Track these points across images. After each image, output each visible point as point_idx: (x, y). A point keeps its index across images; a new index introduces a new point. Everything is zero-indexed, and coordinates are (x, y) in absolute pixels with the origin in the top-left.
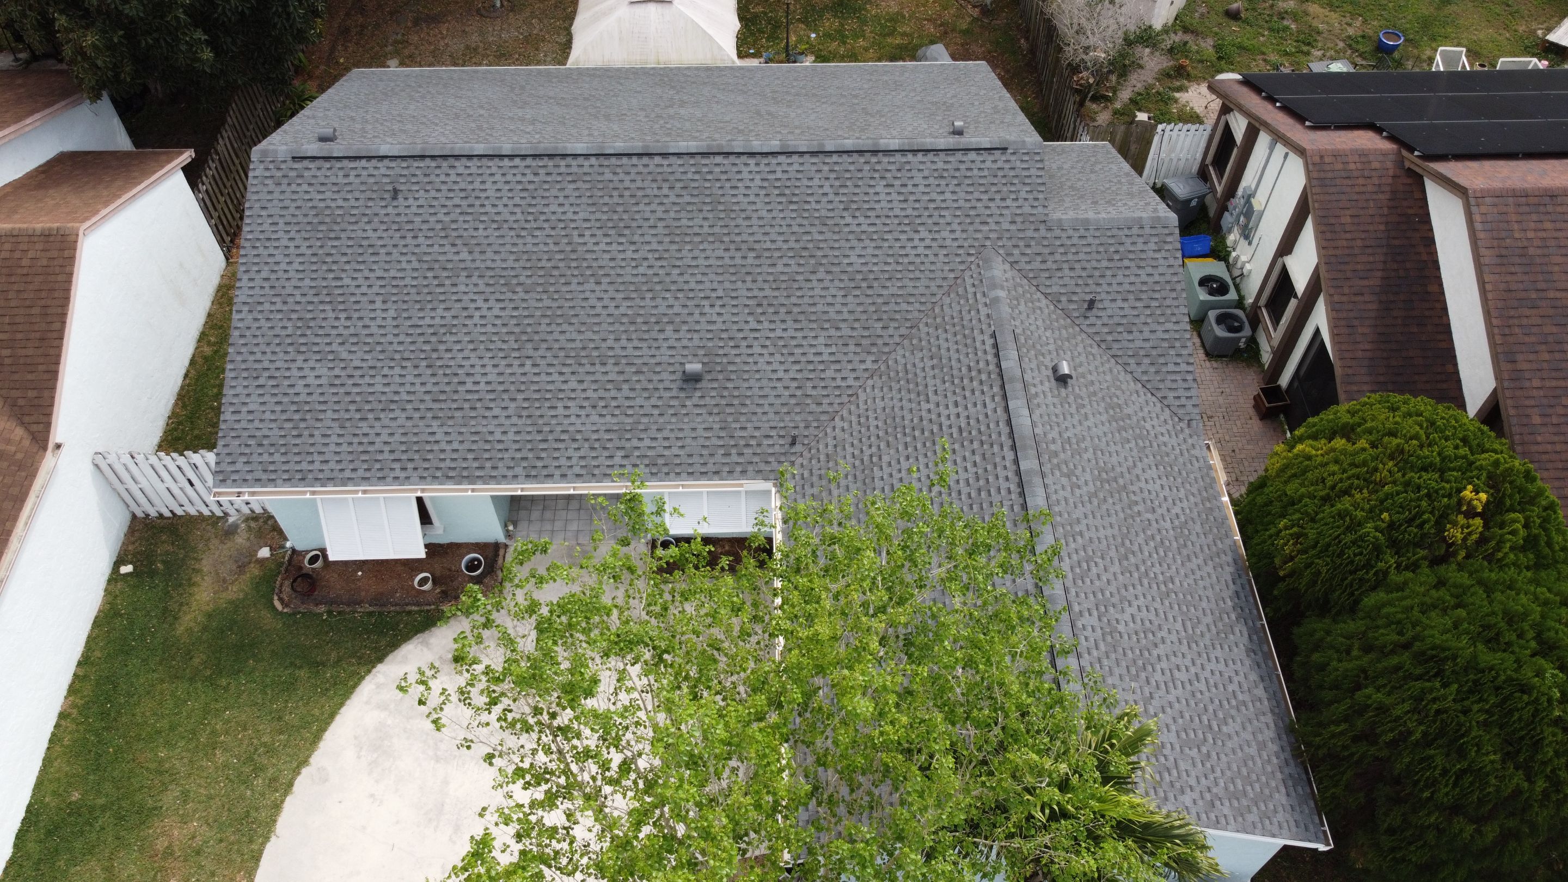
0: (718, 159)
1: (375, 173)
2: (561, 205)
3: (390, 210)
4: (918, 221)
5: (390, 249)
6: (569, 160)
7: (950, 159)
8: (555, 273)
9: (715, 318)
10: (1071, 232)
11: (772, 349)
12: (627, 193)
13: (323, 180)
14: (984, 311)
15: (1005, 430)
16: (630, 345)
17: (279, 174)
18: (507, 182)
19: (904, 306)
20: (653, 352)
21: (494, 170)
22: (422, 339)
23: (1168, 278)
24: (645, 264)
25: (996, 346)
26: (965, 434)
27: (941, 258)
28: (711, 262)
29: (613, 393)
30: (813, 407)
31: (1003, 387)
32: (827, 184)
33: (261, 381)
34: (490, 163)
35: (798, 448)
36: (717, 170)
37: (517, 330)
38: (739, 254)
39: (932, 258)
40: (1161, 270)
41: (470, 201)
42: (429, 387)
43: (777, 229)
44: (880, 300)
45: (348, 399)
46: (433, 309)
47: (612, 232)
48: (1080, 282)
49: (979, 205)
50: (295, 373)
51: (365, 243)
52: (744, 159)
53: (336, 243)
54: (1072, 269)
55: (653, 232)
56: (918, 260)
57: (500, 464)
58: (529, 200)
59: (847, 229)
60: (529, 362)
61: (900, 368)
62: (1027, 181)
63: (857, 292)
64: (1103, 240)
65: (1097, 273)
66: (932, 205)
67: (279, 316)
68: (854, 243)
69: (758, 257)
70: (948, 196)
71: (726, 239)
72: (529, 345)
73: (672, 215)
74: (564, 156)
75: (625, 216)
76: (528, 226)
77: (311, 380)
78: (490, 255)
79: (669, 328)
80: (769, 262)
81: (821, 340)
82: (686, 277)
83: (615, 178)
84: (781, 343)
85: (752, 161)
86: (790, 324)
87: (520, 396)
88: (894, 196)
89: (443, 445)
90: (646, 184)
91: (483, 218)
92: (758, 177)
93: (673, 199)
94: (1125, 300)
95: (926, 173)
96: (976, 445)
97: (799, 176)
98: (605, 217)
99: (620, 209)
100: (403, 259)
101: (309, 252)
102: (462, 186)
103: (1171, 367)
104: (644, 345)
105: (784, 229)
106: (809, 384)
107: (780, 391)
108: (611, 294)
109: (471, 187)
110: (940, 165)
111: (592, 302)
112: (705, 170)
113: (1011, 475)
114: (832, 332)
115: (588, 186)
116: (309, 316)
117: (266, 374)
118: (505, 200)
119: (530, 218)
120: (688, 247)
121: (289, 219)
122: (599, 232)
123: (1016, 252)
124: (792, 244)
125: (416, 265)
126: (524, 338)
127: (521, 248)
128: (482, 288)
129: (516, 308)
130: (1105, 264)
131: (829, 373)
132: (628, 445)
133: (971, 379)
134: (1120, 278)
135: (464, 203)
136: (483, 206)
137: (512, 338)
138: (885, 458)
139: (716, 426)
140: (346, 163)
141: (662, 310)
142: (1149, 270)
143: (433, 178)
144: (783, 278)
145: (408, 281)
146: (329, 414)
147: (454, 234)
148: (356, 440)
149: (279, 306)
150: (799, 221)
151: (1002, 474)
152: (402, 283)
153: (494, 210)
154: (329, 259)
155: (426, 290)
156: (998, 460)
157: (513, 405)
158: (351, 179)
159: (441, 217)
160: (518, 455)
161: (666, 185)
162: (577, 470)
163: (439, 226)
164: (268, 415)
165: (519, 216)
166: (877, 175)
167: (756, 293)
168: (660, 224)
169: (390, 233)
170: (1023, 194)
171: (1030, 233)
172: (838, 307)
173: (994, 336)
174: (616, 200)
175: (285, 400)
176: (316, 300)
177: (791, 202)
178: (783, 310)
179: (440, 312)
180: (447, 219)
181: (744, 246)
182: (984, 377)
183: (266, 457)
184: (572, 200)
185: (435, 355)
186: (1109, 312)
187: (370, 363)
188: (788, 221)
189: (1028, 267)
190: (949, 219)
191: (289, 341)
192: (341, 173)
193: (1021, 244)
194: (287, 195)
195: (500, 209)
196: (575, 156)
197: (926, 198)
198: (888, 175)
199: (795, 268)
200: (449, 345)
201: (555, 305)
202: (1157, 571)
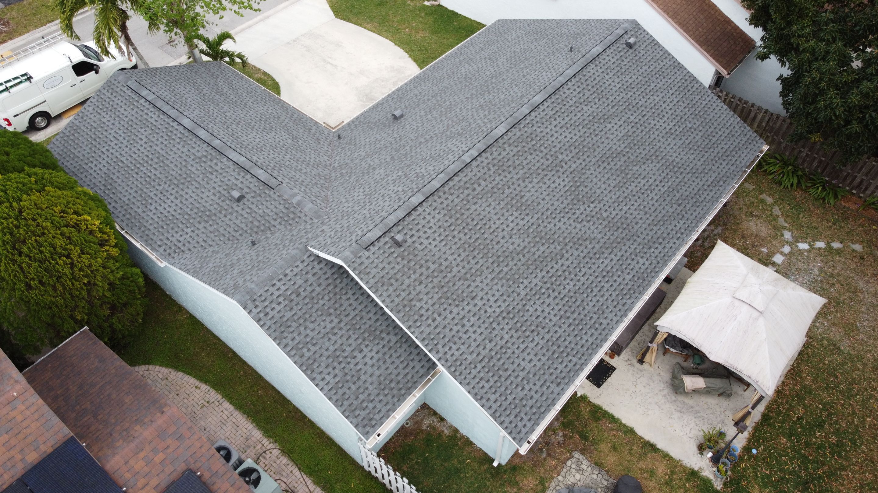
0: (480, 138)
1: (588, 47)
2: (515, 91)
4: (368, 197)
5: (546, 50)
6: (534, 95)
7: (380, 219)
9: (412, 126)
10: (289, 251)
11: (379, 139)
12: (497, 110)
13: (599, 35)
17: (614, 25)
18: (544, 79)
19: (341, 181)
20: (420, 109)
21: (554, 76)
23: (221, 281)
24: (458, 111)
25: (275, 178)
26: (259, 150)
27: (343, 200)
28: (436, 129)
29: (418, 98)
30: (343, 146)
32: (425, 171)
33: (525, 26)
35: (336, 138)
36: (476, 137)
37: (473, 78)
38: (428, 137)
39: (347, 196)
40: (228, 280)
41: (546, 69)
42: (477, 58)
44: (353, 174)
47: (485, 103)
48: (267, 245)
49: (346, 222)
50: (520, 32)
51: (557, 45)
52: (471, 147)
53: (565, 38)
54: (276, 244)
55: (470, 115)
56: (352, 191)
57: (429, 71)
58: (527, 84)
59: (396, 172)
60: (457, 79)
61: (319, 168)
62: (332, 245)
63: (366, 169)
64: (269, 263)
65: (261, 253)
66: (368, 205)
67: (547, 28)
68: (387, 173)
69: (420, 143)
70: (365, 212)
71: (440, 135)
73: (471, 121)
74: (538, 94)
75: (487, 108)
76: (516, 82)
77: (513, 35)
78: (514, 72)
79: (423, 114)
80: (414, 145)
81: (363, 154)
82: (438, 121)
84: (377, 142)
85: (466, 149)
86: (381, 146)
87: (447, 77)
88: (390, 192)
90: (495, 116)
92: (456, 150)
93: (478, 122)
94: (239, 259)
95: (385, 207)
97: (440, 163)
98: (494, 102)
99: (492, 107)
100: (538, 53)
101: (568, 33)
102: (556, 67)
104: (426, 107)
105: (422, 153)
106: (352, 147)
107: (361, 139)
108: (457, 101)
109: (552, 69)
110: (382, 214)
111: (460, 96)
112: (481, 133)
113: (223, 139)
114: (362, 158)
118: (535, 77)
121: (589, 28)
122: (489, 100)
123: (309, 227)
124: (412, 154)
127: (508, 80)
130: (260, 259)
131: (348, 153)
132: (396, 99)
133: (275, 166)
134: (248, 262)
135: (546, 67)
136: (539, 72)
137: (471, 76)
138: (290, 141)
139: (372, 120)
140: (602, 39)
141: (434, 113)
143: (569, 60)
145: (527, 54)
146: (495, 39)
147: (534, 65)
149: (552, 28)
153: (533, 74)
154: (559, 37)
155: (517, 58)
158: (592, 41)
159: (547, 62)
161: (487, 121)
162: (404, 87)
163: (543, 61)
164: (511, 27)
165: (523, 81)
166: (407, 189)
167: (406, 139)
169: (554, 50)
170: (328, 240)
171: (309, 235)
172: (368, 161)
173: (281, 182)
174: (498, 106)
175: (512, 30)
176: (545, 35)
177: (431, 158)
178: (389, 145)
181: (430, 139)
183: (496, 27)
184: (513, 95)
185: (488, 59)
188: (424, 155)
190: (355, 208)
191: (534, 30)
192: (598, 39)
193: (310, 230)
194: (602, 27)
195: (532, 76)
196: (534, 97)
197: (374, 204)
198: (402, 193)
199: (401, 153)
200: (487, 62)
201: (471, 87)
202: (144, 169)
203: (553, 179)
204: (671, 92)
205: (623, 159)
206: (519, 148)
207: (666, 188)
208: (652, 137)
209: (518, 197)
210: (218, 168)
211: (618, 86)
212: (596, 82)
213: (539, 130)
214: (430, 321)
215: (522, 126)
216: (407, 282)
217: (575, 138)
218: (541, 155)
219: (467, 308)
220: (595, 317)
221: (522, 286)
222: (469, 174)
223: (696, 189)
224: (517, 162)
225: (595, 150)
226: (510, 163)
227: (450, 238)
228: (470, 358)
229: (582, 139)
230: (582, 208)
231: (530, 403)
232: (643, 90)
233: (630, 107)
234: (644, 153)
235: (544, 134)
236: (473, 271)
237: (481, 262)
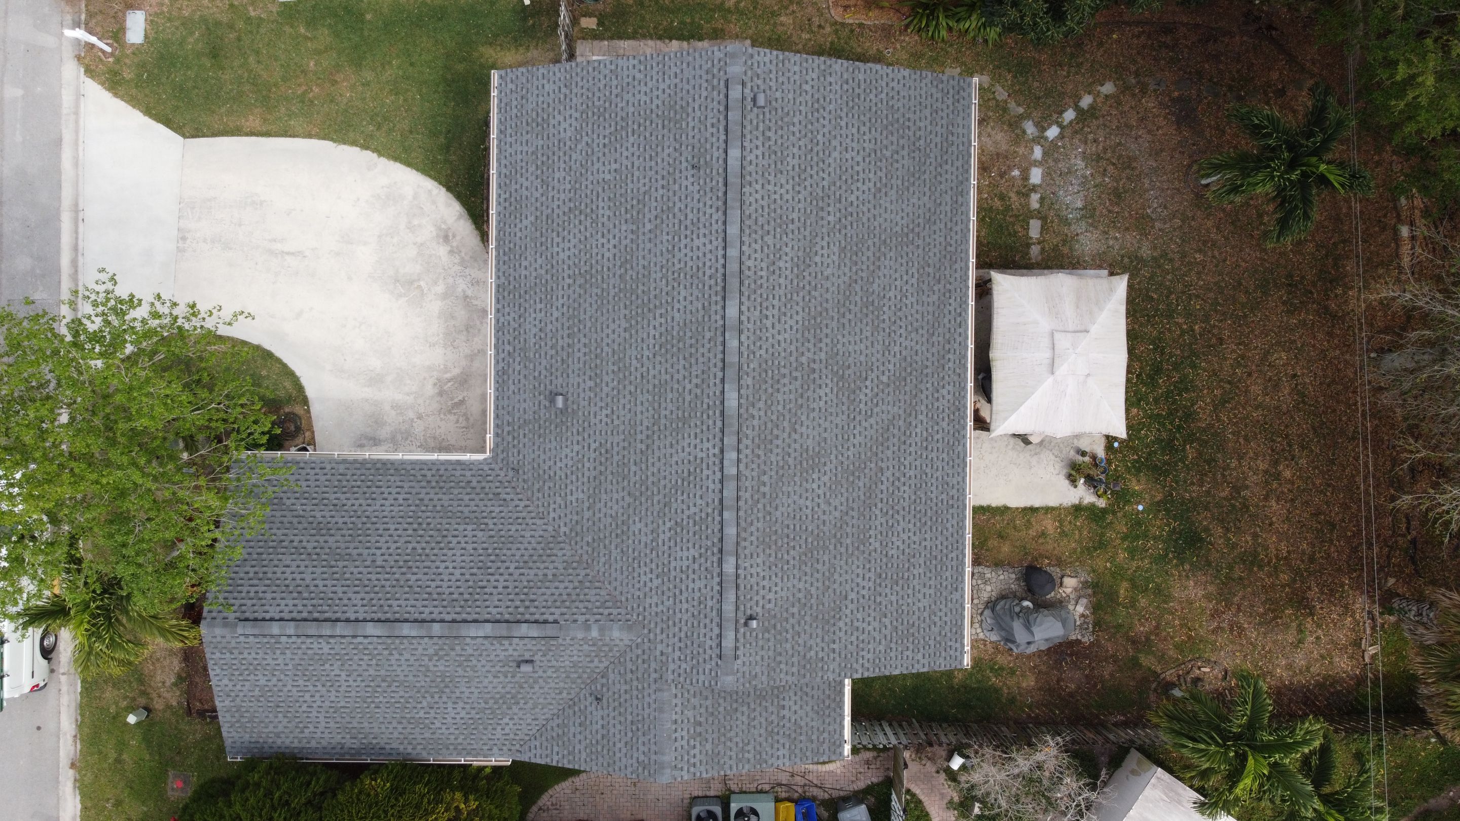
0: (719, 424)
1: (715, 148)
2: (685, 298)
3: (684, 164)
4: (666, 579)
5: (654, 169)
6: (722, 303)
7: (714, 612)
8: (634, 297)
9: (598, 417)
10: (653, 697)
11: (576, 459)
12: (693, 350)
13: (710, 107)
14: (581, 619)
15: (470, 618)
16: (581, 355)
17: (715, 71)
18: (705, 254)
19: (603, 560)
20: (576, 372)
21: (715, 243)
22: (589, 201)
23: (618, 763)
24: (639, 366)
25: (546, 622)
26: (478, 590)
27: (638, 593)
28: (639, 416)
29: (550, 344)
30: (537, 486)
31: (507, 621)
32: (697, 510)
33: (563, 90)
34: (720, 239)
35: (511, 473)
36: (711, 422)
37: (594, 271)
38: (644, 437)
39: (637, 586)
40: (624, 760)
41: (690, 227)
42: (556, 211)
43: (663, 468)
44: (607, 542)
45: (550, 154)
46: (609, 208)
47: (663, 339)
48: (616, 696)
49: (677, 629)
50: (568, 113)
51: (659, 149)
52: (719, 444)
53: (660, 126)
54: (626, 692)
55: (663, 371)
56: (636, 575)
57: (506, 267)
58: (690, 273)
59: (661, 522)
60: (571, 281)
61: (555, 551)
62: (695, 671)
63: (614, 526)
64: (647, 721)
65: (622, 710)
66: (677, 593)
67: (607, 94)
68: (650, 527)
69: (642, 452)
70: (685, 606)
71: (656, 428)
72: (582, 281)
73: (676, 386)
74: (724, 298)
75: (675, 349)
76: (670, 273)
77: (563, 125)
78: (648, 246)
79: (592, 384)
80: (638, 460)
81: (581, 496)
82: (628, 397)
83: (706, 341)
84: (580, 466)
85: (717, 451)
86: (594, 473)
87: (549, 277)
88: (686, 563)
89: (519, 226)
90: (701, 366)
91: (676, 238)
92: (704, 455)
93: (688, 387)
94: (603, 726)
95: (704, 591)
96: (466, 596)
97: (704, 489)
98: (675, 333)
99: (681, 345)
100: (647, 180)
101: (654, 107)
102: (702, 219)
103: (556, 749)
104: (581, 365)
105: (663, 474)
106: (552, 485)
107: (548, 463)
108: (618, 340)
109: (701, 226)
110: (710, 603)
111: (612, 326)
112: (711, 413)
113: (434, 616)
114: (586, 504)
115: (700, 319)
116: (607, 116)
117: (568, 92)
118: (690, 254)
119: (676, 275)
120: (650, 398)
121: (679, 86)
122: (663, 329)
123: (640, 652)
124: (651, 479)
125: (643, 190)
126: (588, 277)
127: (653, 269)
128: (624, 242)
129: (609, 269)
130: (629, 718)
131: (559, 500)
132: (516, 354)
133: (522, 601)
134: (618, 727)
135: (688, 222)
136: (686, 237)
137: (588, 268)
138: (480, 534)
139: (526, 417)
140: (723, 123)
141: (606, 378)
142: (624, 750)
143: (709, 195)
144: (626, 470)
145: (630, 186)
146: (541, 142)
147: (665, 217)
148: (524, 164)
149: (615, 92)
150: (669, 486)
151: (436, 611)
152: (629, 181)
153: (682, 246)
154: (648, 123)
155: (623, 200)
156: (449, 609)
157: (543, 272)
158: (710, 130)
159: (678, 205)
160: (511, 279)
161: (699, 381)
162: (502, 320)
163: (671, 205)
164: (541, 99)
165: (677, 266)
166: (703, 550)
167: (616, 449)
168: (668, 377)
169: (667, 167)
170: (684, 666)
171: (653, 665)
172: (604, 510)
173: (556, 622)
174: (688, 342)
175: (551, 109)
176: (619, 118)
177: (683, 480)
178: (603, 469)
179: (607, 213)
180: (676, 210)
181: (650, 441)
182: (521, 610)
183: (514, 103)
184: (689, 307)
185: (577, 213)
186: (595, 713)
187: (574, 167)
188: (668, 477)
189: (628, 659)
190: (667, 603)
191: (590, 104)
192: (715, 121)
193: (646, 657)
194: (699, 81)
195: (684, 251)
196: (724, 308)
197: (684, 588)
198: (703, 560)
199: (633, 480)
200: (584, 223)
201: (610, 298)
202: (381, 699)
203: (816, 396)
204: (843, 124)
205: (858, 288)
206: (764, 398)
207: (916, 275)
208: (865, 220)
209: (805, 455)
210: (470, 651)
211: (789, 187)
212: (766, 210)
213: (763, 352)
214: (832, 655)
215: (745, 366)
216: (788, 646)
217: (799, 318)
218: (786, 381)
219: (848, 612)
220: (944, 496)
221: (871, 540)
222: (747, 484)
223: (942, 239)
224: (774, 417)
225: (827, 310)
226: (769, 425)
227: (785, 567)
228: (882, 648)
229: (807, 310)
230: (862, 397)
231: (947, 628)
232: (815, 159)
233: (820, 204)
234: (870, 254)
235: (770, 351)
236: (827, 574)
237: (826, 558)
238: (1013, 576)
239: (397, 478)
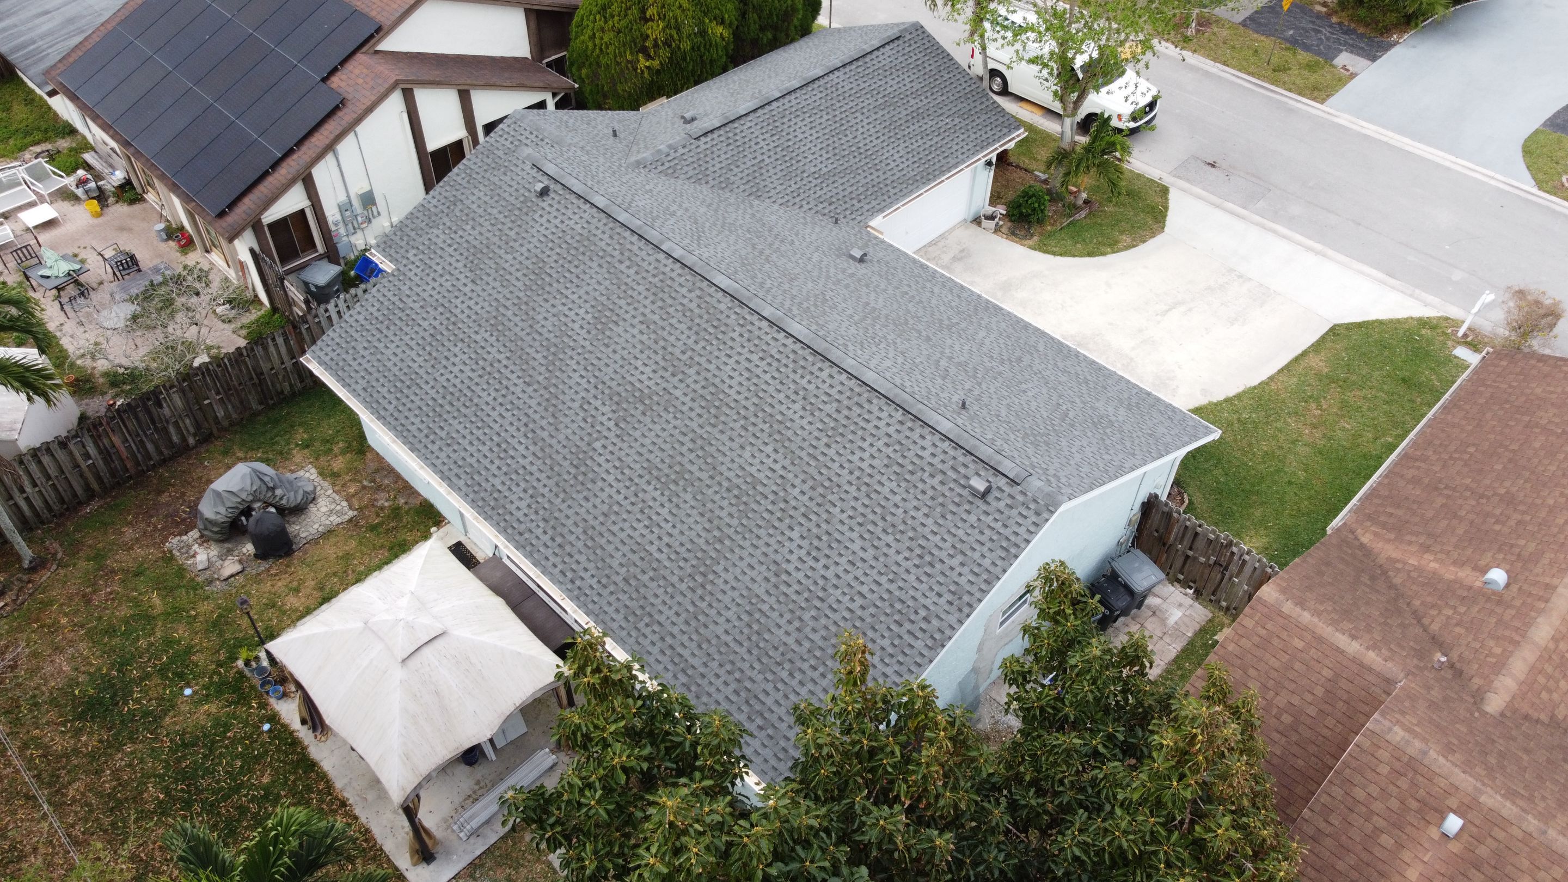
1: (967, 426)
2: (848, 329)
3: (976, 410)
5: (996, 401)
8: (890, 321)
9: (816, 257)
12: (796, 301)
14: (681, 151)
15: (760, 112)
16: (881, 286)
18: (871, 358)
19: (706, 193)
20: (870, 276)
22: (1015, 368)
24: (827, 286)
25: (705, 134)
26: (774, 132)
28: (786, 261)
29: (914, 287)
31: (732, 121)
32: (666, 224)
33: (1148, 433)
37: (945, 331)
38: (765, 252)
41: (910, 371)
42: (1029, 358)
43: (726, 239)
44: (715, 201)
45: (1090, 391)
46: (993, 368)
47: (830, 303)
50: (1120, 418)
51: (1012, 414)
53: (1036, 428)
55: (803, 286)
57: (1013, 320)
58: (867, 344)
59: (688, 214)
60: (953, 322)
61: (748, 186)
67: (1111, 440)
69: (755, 245)
71: (763, 257)
73: (780, 281)
74: (814, 335)
75: (812, 299)
76: (883, 340)
77: (1112, 409)
78: (926, 352)
79: (848, 272)
80: (752, 240)
82: (810, 269)
83: (793, 309)
87: (973, 321)
89: (1042, 344)
90: (776, 295)
91: (910, 361)
92: (702, 251)
93: (770, 282)
96: (777, 124)
97: (676, 234)
98: (826, 308)
99: (811, 302)
100: (990, 393)
101: (1062, 440)
102: (906, 379)
104: (872, 280)
105: (722, 236)
106: (799, 221)
107: (818, 230)
108: (866, 297)
109: (902, 373)
111: (882, 304)
112: (729, 272)
113: (786, 100)
119: (876, 340)
120: (791, 271)
122: (839, 309)
126: (944, 326)
127: (901, 340)
129: (936, 333)
133: (736, 140)
135: (915, 373)
136: (904, 364)
137: (952, 330)
138: (813, 170)
143: (924, 395)
145: (999, 385)
146: (1110, 395)
149: (1108, 442)
150: (708, 232)
151: (788, 105)
152: (1004, 388)
153: (898, 359)
154: (1048, 429)
155: (990, 375)
156: (780, 109)
157: (982, 323)
159: (940, 383)
160: (999, 315)
161: (765, 287)
162: (969, 293)
163: (947, 382)
164: (1154, 422)
165: (883, 346)
167: (778, 244)
168: (794, 285)
169: (987, 404)
172: (741, 215)
173: (697, 138)
174: (807, 305)
175: (1136, 417)
176: (1076, 426)
177: (700, 236)
178: (773, 233)
179: (990, 364)
180: (938, 378)
181: (757, 250)
182: (731, 135)
183: (1169, 414)
184: (836, 325)
185: (1012, 360)
188: (715, 236)
191: (1113, 429)
194: (1054, 467)
195: (892, 355)
200: (998, 355)
201: (908, 318)
203: (651, 362)
204: (883, 580)
205: (704, 476)
206: (697, 311)
207: (657, 555)
208: (762, 532)
209: (615, 318)
211: (864, 465)
212: (862, 424)
213: (735, 335)
214: (449, 241)
215: (738, 310)
216: (495, 211)
217: (732, 392)
218: (690, 342)
219: (461, 277)
220: (443, 434)
221: (487, 335)
222: (644, 253)
223: (662, 619)
224: (671, 310)
225: (714, 426)
226: (669, 301)
227: (550, 245)
228: (405, 289)
229: (732, 405)
230: (605, 409)
232: (871, 517)
233: (820, 490)
234: (723, 514)
235: (730, 343)
236: (508, 277)
237: (519, 284)
238: (303, 535)
239: (909, 176)
